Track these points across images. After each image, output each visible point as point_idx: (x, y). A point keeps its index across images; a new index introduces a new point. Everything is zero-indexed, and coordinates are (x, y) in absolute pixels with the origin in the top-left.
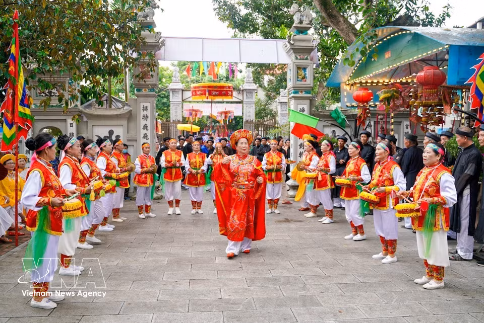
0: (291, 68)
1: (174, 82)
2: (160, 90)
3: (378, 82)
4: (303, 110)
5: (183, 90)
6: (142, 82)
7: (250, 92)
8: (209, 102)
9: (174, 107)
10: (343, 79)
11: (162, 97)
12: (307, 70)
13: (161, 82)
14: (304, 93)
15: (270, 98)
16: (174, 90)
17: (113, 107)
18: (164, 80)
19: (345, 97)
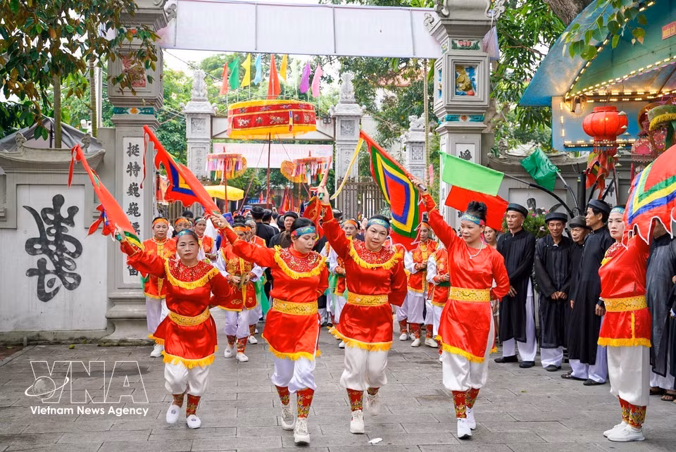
0: (443, 67)
1: (195, 100)
2: (167, 116)
3: (634, 94)
4: (467, 156)
5: (212, 117)
6: (128, 93)
7: (349, 120)
8: (264, 141)
9: (194, 150)
10: (557, 89)
11: (171, 131)
12: (476, 71)
13: (169, 100)
14: (469, 119)
15: (386, 133)
16: (194, 116)
17: (64, 146)
18: (174, 96)
19: (562, 126)
